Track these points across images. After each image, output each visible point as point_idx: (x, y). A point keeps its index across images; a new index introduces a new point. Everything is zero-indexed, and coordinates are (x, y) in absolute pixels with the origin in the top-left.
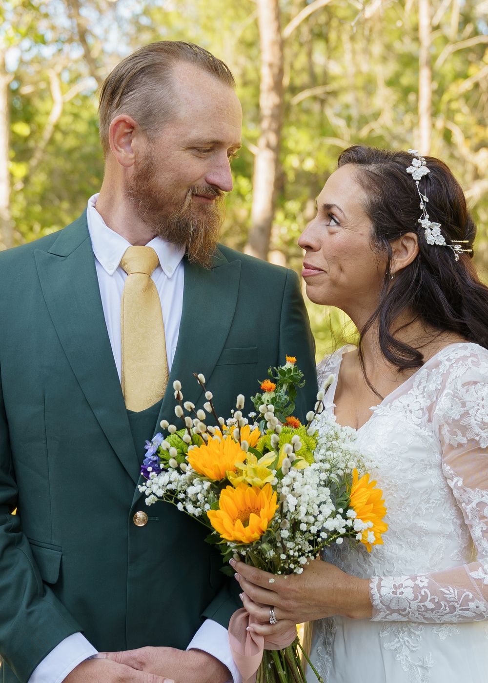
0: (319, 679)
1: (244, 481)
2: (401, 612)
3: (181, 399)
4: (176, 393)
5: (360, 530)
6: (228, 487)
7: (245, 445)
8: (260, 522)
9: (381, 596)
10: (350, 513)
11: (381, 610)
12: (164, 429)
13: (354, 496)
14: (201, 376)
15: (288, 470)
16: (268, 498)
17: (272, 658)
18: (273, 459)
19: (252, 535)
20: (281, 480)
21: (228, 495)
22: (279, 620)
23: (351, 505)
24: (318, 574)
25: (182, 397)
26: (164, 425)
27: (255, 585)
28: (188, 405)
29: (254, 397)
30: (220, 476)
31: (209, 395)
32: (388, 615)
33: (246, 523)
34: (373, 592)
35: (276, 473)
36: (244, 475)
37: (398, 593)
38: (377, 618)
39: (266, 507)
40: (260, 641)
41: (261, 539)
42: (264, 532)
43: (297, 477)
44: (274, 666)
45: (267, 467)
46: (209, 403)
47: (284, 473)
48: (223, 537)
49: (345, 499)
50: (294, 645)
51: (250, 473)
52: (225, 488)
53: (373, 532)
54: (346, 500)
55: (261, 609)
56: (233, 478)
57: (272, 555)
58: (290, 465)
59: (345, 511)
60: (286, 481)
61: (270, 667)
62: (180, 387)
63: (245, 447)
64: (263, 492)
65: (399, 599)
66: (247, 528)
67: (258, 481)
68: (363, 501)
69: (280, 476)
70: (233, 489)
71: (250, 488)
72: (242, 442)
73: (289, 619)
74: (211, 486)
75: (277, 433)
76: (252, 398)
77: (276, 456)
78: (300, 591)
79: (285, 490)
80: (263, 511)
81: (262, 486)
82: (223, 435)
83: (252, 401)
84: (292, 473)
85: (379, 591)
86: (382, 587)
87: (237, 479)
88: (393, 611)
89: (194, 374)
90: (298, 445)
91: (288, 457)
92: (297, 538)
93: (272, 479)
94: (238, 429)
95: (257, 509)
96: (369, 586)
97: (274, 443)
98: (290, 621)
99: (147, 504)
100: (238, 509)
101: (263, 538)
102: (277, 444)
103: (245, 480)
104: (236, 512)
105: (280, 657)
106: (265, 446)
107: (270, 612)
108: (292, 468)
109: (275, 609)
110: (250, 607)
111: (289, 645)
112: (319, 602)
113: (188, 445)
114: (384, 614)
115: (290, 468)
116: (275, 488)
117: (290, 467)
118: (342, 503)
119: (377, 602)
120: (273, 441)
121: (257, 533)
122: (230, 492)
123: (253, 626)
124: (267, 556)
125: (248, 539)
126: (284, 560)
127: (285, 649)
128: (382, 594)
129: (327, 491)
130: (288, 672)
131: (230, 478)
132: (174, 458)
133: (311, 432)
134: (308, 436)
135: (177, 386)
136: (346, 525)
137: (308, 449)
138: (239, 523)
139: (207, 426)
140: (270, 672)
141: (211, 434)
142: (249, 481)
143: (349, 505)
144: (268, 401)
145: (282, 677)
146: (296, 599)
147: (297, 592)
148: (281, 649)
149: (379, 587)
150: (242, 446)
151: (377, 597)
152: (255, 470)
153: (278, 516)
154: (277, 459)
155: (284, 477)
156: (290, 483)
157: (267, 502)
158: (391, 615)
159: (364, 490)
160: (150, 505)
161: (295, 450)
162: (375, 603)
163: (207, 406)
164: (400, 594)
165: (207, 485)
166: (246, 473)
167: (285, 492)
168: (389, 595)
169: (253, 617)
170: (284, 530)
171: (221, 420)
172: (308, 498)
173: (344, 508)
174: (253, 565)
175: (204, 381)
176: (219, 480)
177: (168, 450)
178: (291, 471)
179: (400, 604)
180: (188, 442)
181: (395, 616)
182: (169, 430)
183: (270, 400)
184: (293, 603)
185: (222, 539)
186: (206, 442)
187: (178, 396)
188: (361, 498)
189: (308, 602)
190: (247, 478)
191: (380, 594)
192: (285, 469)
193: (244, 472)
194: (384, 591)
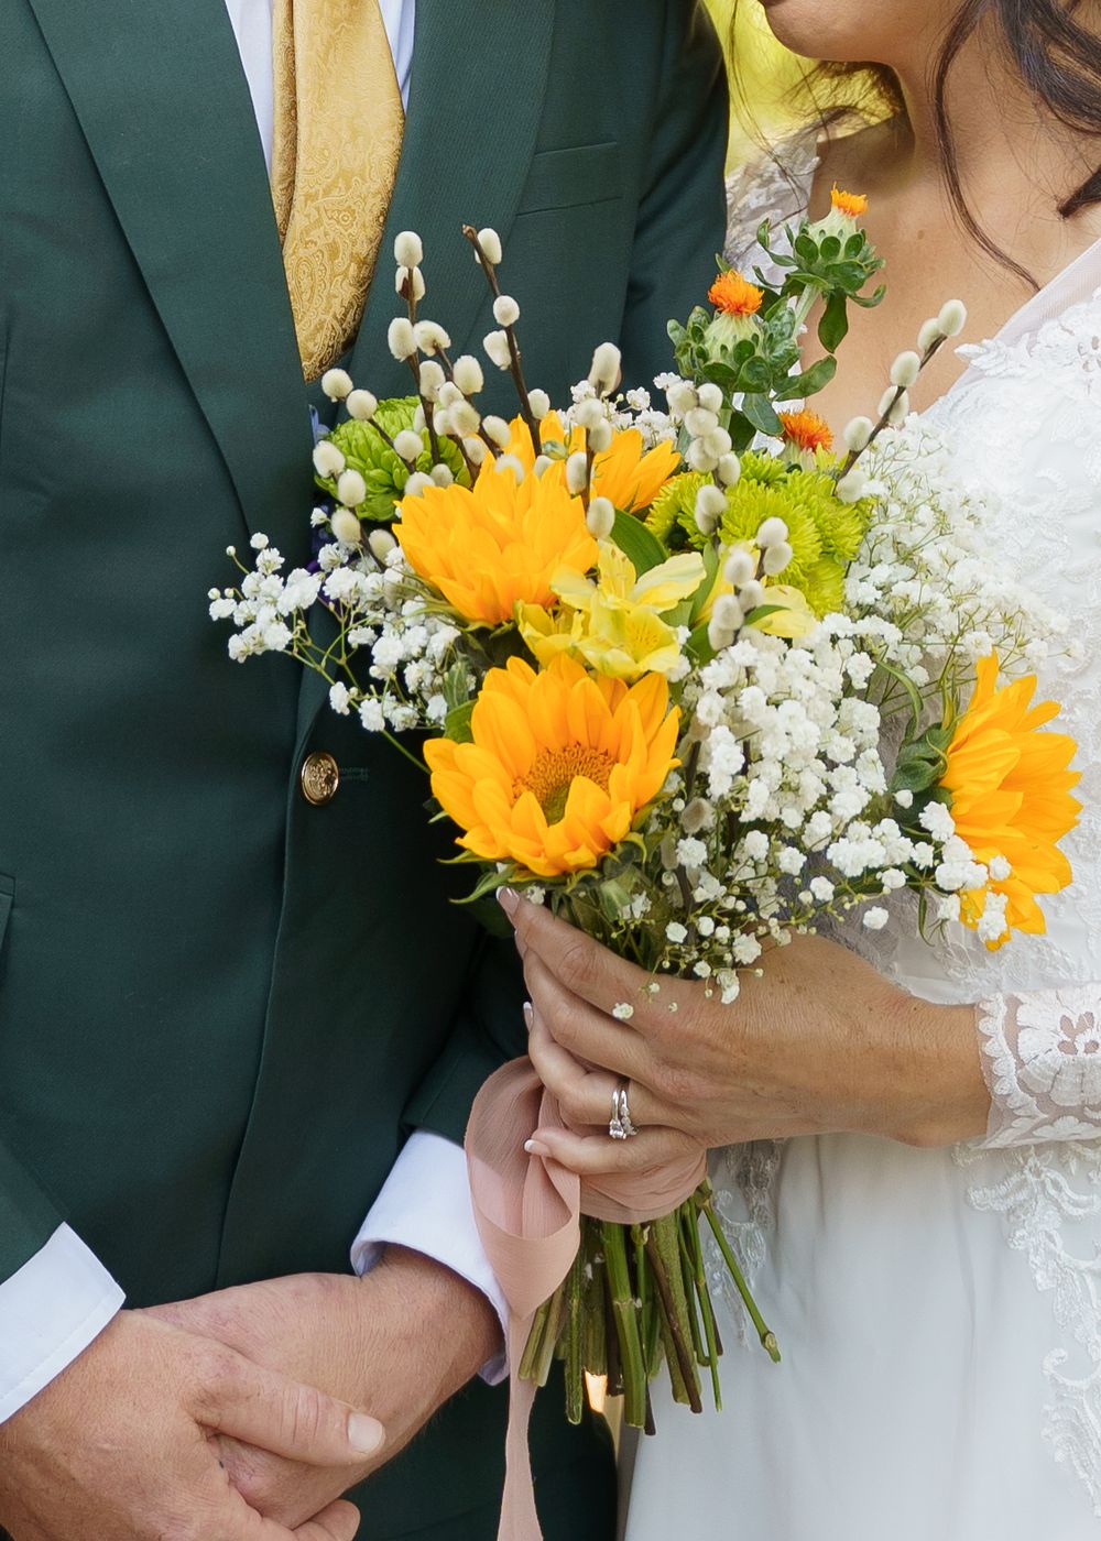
0: (763, 1340)
1: (575, 653)
2: (1089, 1113)
3: (418, 297)
4: (401, 274)
5: (955, 886)
6: (514, 662)
7: (600, 512)
8: (606, 810)
9: (1021, 1063)
10: (935, 817)
11: (1017, 1113)
12: (334, 400)
13: (963, 751)
14: (489, 239)
15: (731, 638)
16: (646, 723)
17: (600, 1248)
18: (690, 587)
19: (567, 857)
20: (701, 667)
21: (512, 692)
22: (642, 1128)
23: (946, 782)
24: (798, 989)
25: (420, 289)
26: (338, 387)
27: (574, 996)
28: (430, 332)
29: (683, 322)
30: (496, 610)
31: (506, 308)
32: (1042, 1124)
33: (553, 805)
34: (989, 1048)
35: (688, 640)
36: (577, 630)
37: (1081, 1048)
38: (1003, 1139)
39: (635, 760)
40: (569, 1187)
41: (600, 868)
42: (613, 847)
43: (759, 665)
44: (602, 1272)
45: (660, 616)
46: (503, 334)
47: (714, 644)
48: (466, 846)
49: (930, 756)
50: (687, 1212)
51: (601, 626)
52: (503, 666)
53: (1003, 898)
54: (933, 761)
55: (586, 1080)
56: (539, 635)
57: (637, 915)
58: (738, 620)
59: (922, 799)
60: (715, 674)
61: (590, 1275)
62: (420, 257)
63: (600, 522)
64: (631, 703)
65: (1084, 1067)
66: (558, 827)
67: (620, 661)
68: (984, 778)
69: (699, 651)
70: (529, 670)
71: (587, 679)
72: (593, 500)
73: (680, 1131)
74: (461, 643)
75: (721, 485)
76: (671, 324)
77: (704, 575)
78: (727, 1046)
79: (709, 707)
80: (622, 775)
81: (635, 677)
82: (538, 452)
83: (671, 335)
84: (742, 653)
85: (1014, 1046)
86: (1023, 1028)
87: (550, 639)
88: (1064, 1112)
89: (466, 228)
90: (778, 553)
91: (737, 592)
92: (737, 862)
93: (670, 661)
94: (583, 457)
95: (606, 754)
96: (976, 1029)
97: (707, 518)
98: (683, 1136)
99: (232, 655)
100: (537, 741)
101: (608, 864)
102: (717, 523)
103: (575, 648)
104: (528, 753)
105: (630, 1246)
106: (676, 517)
107: (616, 1096)
108: (746, 631)
109: (632, 1088)
110: (550, 1064)
111: (670, 1211)
112: (794, 1087)
113: (411, 467)
114: (1028, 1124)
115: (737, 632)
116: (676, 689)
117: (737, 626)
118: (915, 767)
119: (1006, 1083)
120: (705, 511)
121: (591, 848)
122: (520, 684)
123: (547, 1138)
124: (624, 914)
125: (553, 864)
126: (675, 943)
127: (652, 1223)
128: (1024, 1054)
129: (867, 716)
130: (651, 1299)
131: (527, 631)
132: (352, 510)
133: (849, 491)
134: (839, 503)
135: (409, 253)
136: (912, 863)
137: (828, 553)
138: (530, 802)
139: (483, 418)
140: (588, 1292)
141: (494, 447)
142: (591, 655)
143: (938, 781)
144: (724, 348)
145: (625, 1318)
146: (711, 1071)
147: (715, 1049)
148: (636, 1221)
149: (1013, 1031)
150: (592, 513)
151: (1005, 1067)
152: (617, 618)
153: (676, 784)
154: (707, 586)
155: (713, 661)
156: (731, 683)
157: (638, 740)
158: (1052, 1124)
159: (1000, 739)
160: (242, 660)
161: (766, 569)
162: (1000, 1089)
163: (496, 346)
164: (1086, 1052)
165: (447, 635)
166: (585, 624)
167: (710, 713)
168: (1048, 1058)
169: (556, 1101)
170: (691, 841)
171: (538, 399)
172: (788, 746)
173: (919, 789)
174: (574, 923)
175: (496, 255)
176: (491, 627)
177: (334, 477)
178: (740, 643)
179: (1087, 1087)
180: (411, 460)
181: (1068, 1127)
182: (351, 406)
183: (730, 348)
184: (698, 1085)
185: (461, 850)
186: (474, 469)
187: (408, 283)
188: (982, 763)
189: (751, 1085)
190: (586, 641)
191: (1017, 1056)
192: (723, 632)
193: (578, 618)
194: (1028, 1044)
